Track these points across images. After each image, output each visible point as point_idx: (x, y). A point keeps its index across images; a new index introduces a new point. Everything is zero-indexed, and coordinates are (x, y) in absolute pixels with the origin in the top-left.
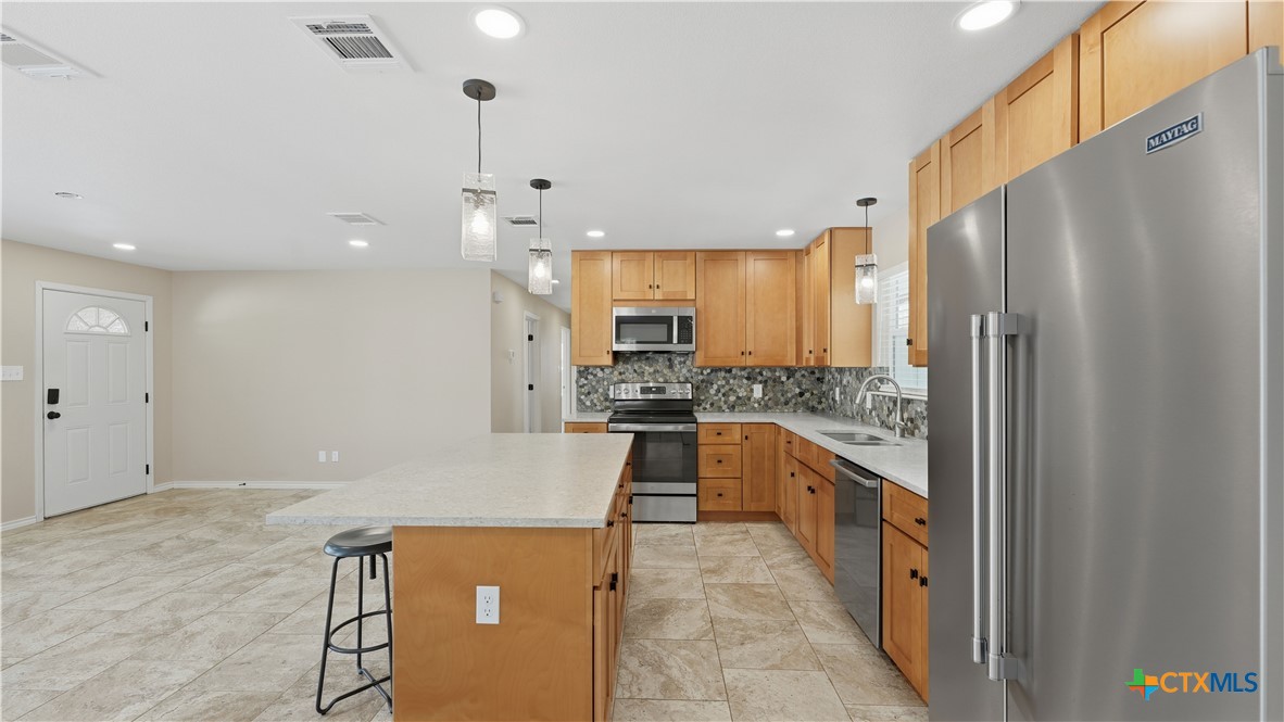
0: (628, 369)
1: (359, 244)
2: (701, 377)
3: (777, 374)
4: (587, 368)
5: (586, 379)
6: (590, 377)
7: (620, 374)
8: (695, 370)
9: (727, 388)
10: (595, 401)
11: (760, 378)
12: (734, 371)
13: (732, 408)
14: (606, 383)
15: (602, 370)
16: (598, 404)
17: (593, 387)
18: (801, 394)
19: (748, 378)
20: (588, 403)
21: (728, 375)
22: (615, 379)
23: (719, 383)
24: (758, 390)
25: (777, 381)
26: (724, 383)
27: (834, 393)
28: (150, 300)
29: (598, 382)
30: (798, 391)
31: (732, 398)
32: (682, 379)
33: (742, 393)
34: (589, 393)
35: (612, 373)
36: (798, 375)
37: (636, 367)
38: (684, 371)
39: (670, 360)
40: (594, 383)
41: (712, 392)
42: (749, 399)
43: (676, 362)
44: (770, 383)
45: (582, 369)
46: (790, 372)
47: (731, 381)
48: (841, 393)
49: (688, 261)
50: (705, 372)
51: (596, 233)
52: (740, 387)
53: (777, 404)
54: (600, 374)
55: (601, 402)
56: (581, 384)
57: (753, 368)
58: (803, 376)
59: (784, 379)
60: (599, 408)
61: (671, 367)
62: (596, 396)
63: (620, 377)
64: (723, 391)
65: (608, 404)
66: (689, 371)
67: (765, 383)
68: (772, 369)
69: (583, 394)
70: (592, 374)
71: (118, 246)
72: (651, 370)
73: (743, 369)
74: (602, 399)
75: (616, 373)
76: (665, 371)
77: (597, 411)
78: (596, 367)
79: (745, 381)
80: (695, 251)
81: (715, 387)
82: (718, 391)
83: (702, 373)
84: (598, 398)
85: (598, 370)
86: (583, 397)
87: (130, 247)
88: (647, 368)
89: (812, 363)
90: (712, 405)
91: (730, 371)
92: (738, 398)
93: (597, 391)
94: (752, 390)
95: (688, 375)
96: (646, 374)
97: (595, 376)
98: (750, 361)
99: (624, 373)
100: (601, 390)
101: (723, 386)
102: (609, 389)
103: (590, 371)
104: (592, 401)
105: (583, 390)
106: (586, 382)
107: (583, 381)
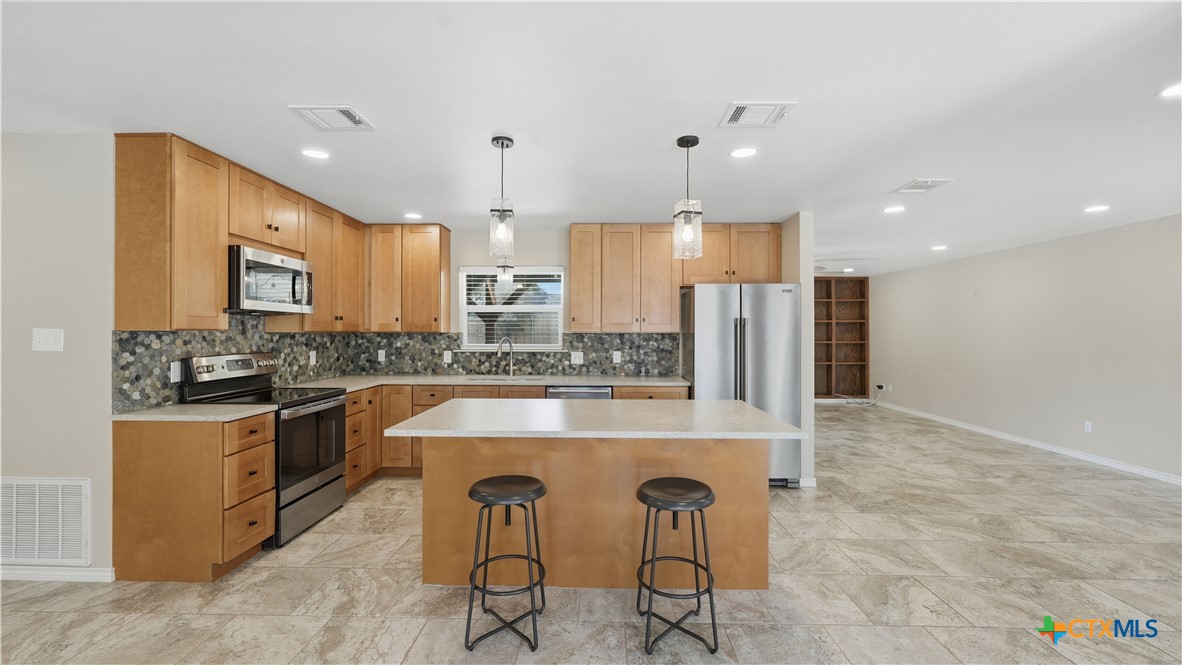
2: (271, 345)
3: (325, 340)
4: (134, 335)
5: (133, 353)
6: (139, 350)
7: (185, 343)
8: (266, 336)
10: (148, 390)
11: (314, 344)
12: (296, 337)
13: (295, 379)
14: (164, 359)
15: (159, 337)
16: (152, 394)
17: (145, 366)
18: (338, 359)
19: (306, 345)
20: (136, 396)
21: (292, 342)
22: (179, 352)
23: (286, 351)
24: (313, 357)
25: (324, 345)
26: (289, 351)
29: (152, 357)
30: (336, 356)
31: (295, 368)
32: (254, 349)
33: (302, 361)
34: (138, 378)
35: (173, 342)
36: (337, 341)
38: (257, 337)
39: (243, 323)
40: (146, 360)
41: (281, 362)
42: (307, 367)
43: (249, 326)
44: (321, 349)
45: (125, 336)
46: (332, 338)
47: (295, 349)
50: (275, 339)
52: (301, 355)
53: (324, 370)
54: (156, 345)
55: (157, 392)
56: (123, 362)
57: (309, 334)
60: (153, 401)
62: (149, 381)
63: (186, 349)
64: (288, 360)
65: (167, 392)
66: (261, 337)
67: (317, 349)
68: (322, 335)
69: (126, 380)
70: (142, 344)
72: (224, 337)
73: (303, 334)
74: (159, 385)
75: (179, 342)
76: (239, 338)
77: (151, 407)
78: (148, 333)
79: (304, 348)
81: (283, 356)
82: (285, 361)
83: (272, 340)
84: (153, 386)
85: (153, 337)
86: (126, 386)
91: (293, 337)
93: (151, 373)
94: (309, 357)
95: (260, 343)
96: (217, 343)
97: (148, 347)
98: (342, 327)
99: (190, 342)
100: (157, 371)
101: (289, 355)
102: (169, 369)
103: (139, 339)
104: (142, 391)
105: (127, 373)
106: (132, 359)
107: (127, 357)
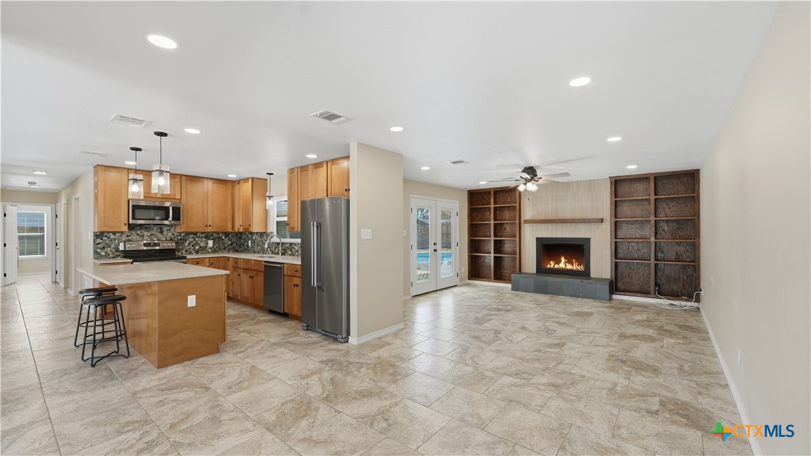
0: (132, 234)
2: (180, 237)
3: (220, 235)
4: (102, 233)
5: (102, 239)
6: (104, 238)
8: (176, 234)
9: (194, 242)
10: (109, 252)
11: (211, 237)
12: (198, 234)
13: (197, 252)
14: (116, 242)
15: (114, 234)
16: (111, 254)
17: (107, 244)
18: (232, 244)
19: (206, 238)
20: (104, 254)
21: (195, 236)
22: (124, 239)
23: (190, 240)
24: (211, 243)
25: (220, 239)
26: (193, 240)
27: (248, 243)
29: (111, 241)
30: (230, 243)
31: (197, 247)
33: (202, 245)
34: (104, 248)
35: (121, 236)
36: (230, 236)
37: (138, 232)
38: (170, 234)
39: (161, 229)
40: (107, 242)
41: (186, 244)
42: (206, 247)
43: (165, 230)
44: (217, 240)
45: (98, 234)
46: (227, 234)
47: (197, 239)
48: (251, 243)
49: (177, 180)
50: (182, 235)
51: (131, 163)
52: (201, 242)
53: (220, 249)
54: (112, 236)
55: (113, 253)
56: (97, 242)
57: (208, 233)
58: (233, 236)
59: (223, 237)
61: (161, 232)
62: (109, 249)
63: (127, 238)
64: (192, 244)
65: (118, 253)
66: (173, 234)
67: (214, 240)
68: (218, 233)
69: (99, 248)
70: (106, 236)
72: (149, 234)
73: (203, 233)
74: (114, 250)
75: (124, 236)
76: (158, 234)
77: (110, 258)
78: (109, 232)
79: (204, 239)
80: (181, 175)
81: (188, 242)
82: (189, 244)
83: (180, 235)
84: (111, 251)
86: (99, 250)
88: (146, 233)
89: (241, 230)
90: (186, 251)
91: (196, 234)
92: (200, 247)
93: (110, 247)
94: (208, 243)
95: (172, 236)
96: (145, 236)
97: (108, 237)
98: (210, 229)
99: (130, 236)
100: (113, 246)
101: (192, 242)
102: (119, 245)
103: (105, 235)
104: (106, 252)
105: (99, 246)
106: (101, 241)
107: (99, 241)
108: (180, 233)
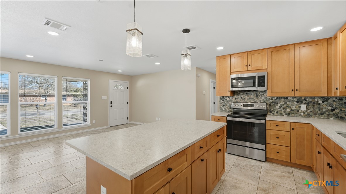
0: (239, 97)
1: (158, 64)
2: (271, 101)
3: (316, 100)
4: (223, 97)
5: (223, 101)
6: (224, 100)
7: (236, 99)
8: (268, 98)
9: (285, 106)
10: (226, 108)
11: (304, 102)
12: (289, 98)
13: (288, 114)
14: (230, 102)
15: (229, 97)
16: (227, 109)
17: (225, 103)
18: (333, 110)
19: (297, 102)
20: (224, 109)
21: (286, 100)
22: (234, 101)
23: (281, 103)
24: (303, 107)
25: (315, 103)
26: (283, 103)
28: (128, 82)
29: (227, 102)
30: (330, 108)
31: (288, 110)
32: (262, 101)
33: (294, 108)
34: (224, 106)
35: (232, 99)
36: (330, 101)
37: (242, 96)
38: (263, 98)
39: (256, 94)
40: (226, 102)
41: (277, 107)
42: (298, 111)
43: (259, 95)
44: (311, 104)
45: (222, 97)
46: (325, 99)
47: (288, 103)
49: (264, 53)
50: (274, 99)
51: (220, 48)
52: (293, 105)
53: (315, 114)
54: (228, 99)
55: (228, 109)
56: (221, 102)
57: (300, 97)
58: (334, 101)
59: (320, 102)
60: (228, 111)
61: (257, 96)
62: (226, 107)
63: (236, 100)
64: (283, 107)
65: (231, 110)
66: (266, 98)
67: (308, 104)
68: (313, 98)
69: (222, 106)
70: (225, 99)
71: (119, 71)
72: (248, 98)
73: (295, 97)
74: (229, 108)
75: (234, 99)
76: (255, 98)
78: (227, 96)
79: (295, 103)
80: (267, 49)
81: (279, 105)
82: (280, 107)
83: (272, 99)
84: (227, 108)
85: (227, 97)
86: (222, 107)
87: (121, 71)
88: (247, 97)
89: (338, 95)
90: (277, 112)
91: (287, 98)
92: (292, 110)
93: (227, 105)
94: (300, 107)
95: (265, 100)
96: (246, 99)
97: (226, 99)
98: (297, 94)
99: (237, 99)
100: (228, 105)
101: (283, 105)
102: (231, 105)
103: (224, 98)
104: (225, 108)
105: (222, 104)
106: (223, 102)
107: (222, 101)
108: (272, 98)
